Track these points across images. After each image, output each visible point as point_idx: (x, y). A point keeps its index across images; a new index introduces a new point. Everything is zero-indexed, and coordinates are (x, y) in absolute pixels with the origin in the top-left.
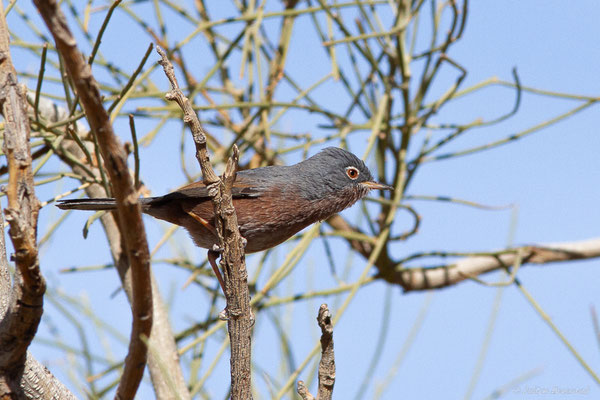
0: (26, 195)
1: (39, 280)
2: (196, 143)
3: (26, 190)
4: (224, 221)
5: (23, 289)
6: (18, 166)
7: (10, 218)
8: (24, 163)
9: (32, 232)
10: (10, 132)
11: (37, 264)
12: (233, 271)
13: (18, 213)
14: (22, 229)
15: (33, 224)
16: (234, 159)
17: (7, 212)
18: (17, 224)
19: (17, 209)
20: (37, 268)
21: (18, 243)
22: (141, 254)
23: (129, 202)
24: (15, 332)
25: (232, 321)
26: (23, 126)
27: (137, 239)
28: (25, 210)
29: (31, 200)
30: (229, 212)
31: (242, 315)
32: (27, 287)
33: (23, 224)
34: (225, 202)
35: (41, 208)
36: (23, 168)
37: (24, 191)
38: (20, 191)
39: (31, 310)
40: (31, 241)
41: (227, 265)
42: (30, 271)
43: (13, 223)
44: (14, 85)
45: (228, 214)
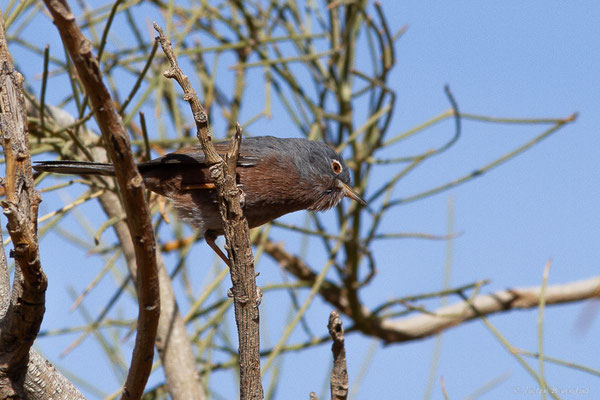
0: (25, 188)
1: (40, 276)
2: (197, 123)
3: (25, 183)
4: (228, 204)
5: (23, 286)
6: (15, 157)
7: (8, 212)
8: (21, 155)
9: (32, 227)
10: (6, 123)
11: (37, 259)
12: (239, 255)
13: (17, 206)
14: (21, 223)
15: (32, 218)
16: (236, 137)
17: (5, 205)
18: (16, 217)
19: (15, 202)
20: (38, 263)
21: (17, 238)
22: (145, 241)
23: (132, 185)
24: (17, 332)
25: (239, 309)
26: (20, 116)
27: (142, 224)
28: (24, 204)
29: (30, 194)
30: (233, 193)
31: (249, 302)
32: (28, 284)
33: (22, 218)
34: (229, 183)
35: (40, 201)
36: (20, 160)
37: (22, 184)
38: (19, 184)
39: (32, 308)
40: (31, 235)
41: (232, 250)
42: (30, 267)
43: (11, 217)
44: (9, 74)
45: (232, 196)
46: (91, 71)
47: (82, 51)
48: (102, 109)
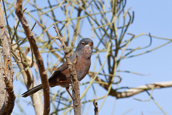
0: (9, 69)
1: (14, 95)
2: (65, 53)
3: (10, 68)
4: (73, 77)
5: (8, 98)
6: (7, 60)
7: (5, 77)
8: (9, 59)
9: (11, 80)
10: (5, 50)
11: (13, 90)
12: (76, 92)
13: (7, 75)
14: (9, 80)
15: (12, 78)
16: (76, 57)
17: (4, 75)
18: (7, 78)
19: (7, 74)
20: (13, 92)
21: (7, 84)
22: (47, 90)
23: (44, 74)
24: (6, 111)
25: (75, 107)
26: (9, 48)
27: (46, 85)
28: (9, 74)
29: (11, 71)
30: (75, 74)
31: (78, 105)
32: (10, 98)
33: (9, 78)
34: (74, 71)
35: (14, 73)
36: (9, 61)
37: (9, 68)
38: (8, 68)
39: (11, 104)
40: (11, 83)
41: (74, 90)
42: (10, 93)
43: (6, 78)
44: (6, 35)
45: (74, 74)
46: (33, 41)
47: (30, 35)
48: (36, 52)
